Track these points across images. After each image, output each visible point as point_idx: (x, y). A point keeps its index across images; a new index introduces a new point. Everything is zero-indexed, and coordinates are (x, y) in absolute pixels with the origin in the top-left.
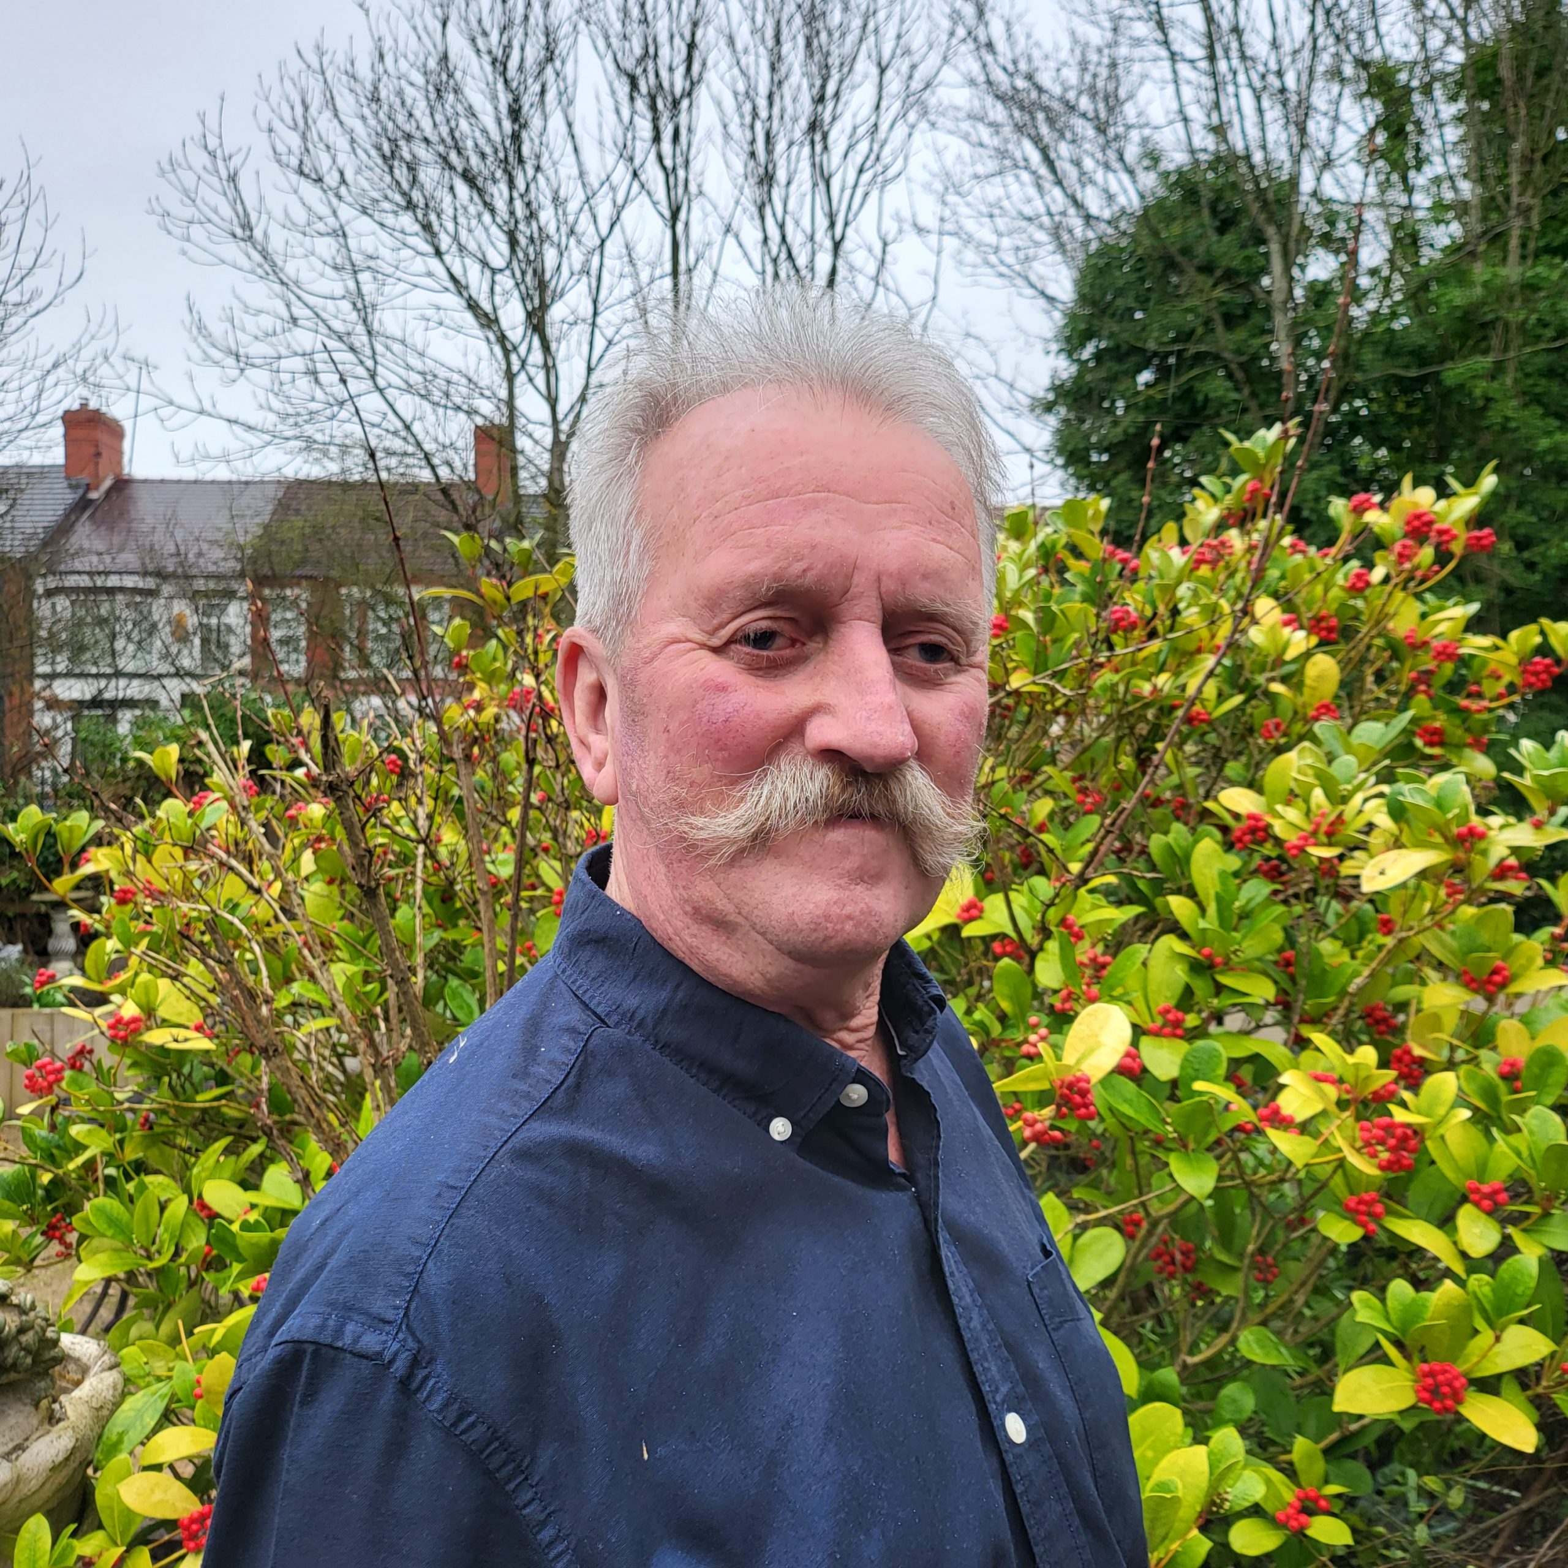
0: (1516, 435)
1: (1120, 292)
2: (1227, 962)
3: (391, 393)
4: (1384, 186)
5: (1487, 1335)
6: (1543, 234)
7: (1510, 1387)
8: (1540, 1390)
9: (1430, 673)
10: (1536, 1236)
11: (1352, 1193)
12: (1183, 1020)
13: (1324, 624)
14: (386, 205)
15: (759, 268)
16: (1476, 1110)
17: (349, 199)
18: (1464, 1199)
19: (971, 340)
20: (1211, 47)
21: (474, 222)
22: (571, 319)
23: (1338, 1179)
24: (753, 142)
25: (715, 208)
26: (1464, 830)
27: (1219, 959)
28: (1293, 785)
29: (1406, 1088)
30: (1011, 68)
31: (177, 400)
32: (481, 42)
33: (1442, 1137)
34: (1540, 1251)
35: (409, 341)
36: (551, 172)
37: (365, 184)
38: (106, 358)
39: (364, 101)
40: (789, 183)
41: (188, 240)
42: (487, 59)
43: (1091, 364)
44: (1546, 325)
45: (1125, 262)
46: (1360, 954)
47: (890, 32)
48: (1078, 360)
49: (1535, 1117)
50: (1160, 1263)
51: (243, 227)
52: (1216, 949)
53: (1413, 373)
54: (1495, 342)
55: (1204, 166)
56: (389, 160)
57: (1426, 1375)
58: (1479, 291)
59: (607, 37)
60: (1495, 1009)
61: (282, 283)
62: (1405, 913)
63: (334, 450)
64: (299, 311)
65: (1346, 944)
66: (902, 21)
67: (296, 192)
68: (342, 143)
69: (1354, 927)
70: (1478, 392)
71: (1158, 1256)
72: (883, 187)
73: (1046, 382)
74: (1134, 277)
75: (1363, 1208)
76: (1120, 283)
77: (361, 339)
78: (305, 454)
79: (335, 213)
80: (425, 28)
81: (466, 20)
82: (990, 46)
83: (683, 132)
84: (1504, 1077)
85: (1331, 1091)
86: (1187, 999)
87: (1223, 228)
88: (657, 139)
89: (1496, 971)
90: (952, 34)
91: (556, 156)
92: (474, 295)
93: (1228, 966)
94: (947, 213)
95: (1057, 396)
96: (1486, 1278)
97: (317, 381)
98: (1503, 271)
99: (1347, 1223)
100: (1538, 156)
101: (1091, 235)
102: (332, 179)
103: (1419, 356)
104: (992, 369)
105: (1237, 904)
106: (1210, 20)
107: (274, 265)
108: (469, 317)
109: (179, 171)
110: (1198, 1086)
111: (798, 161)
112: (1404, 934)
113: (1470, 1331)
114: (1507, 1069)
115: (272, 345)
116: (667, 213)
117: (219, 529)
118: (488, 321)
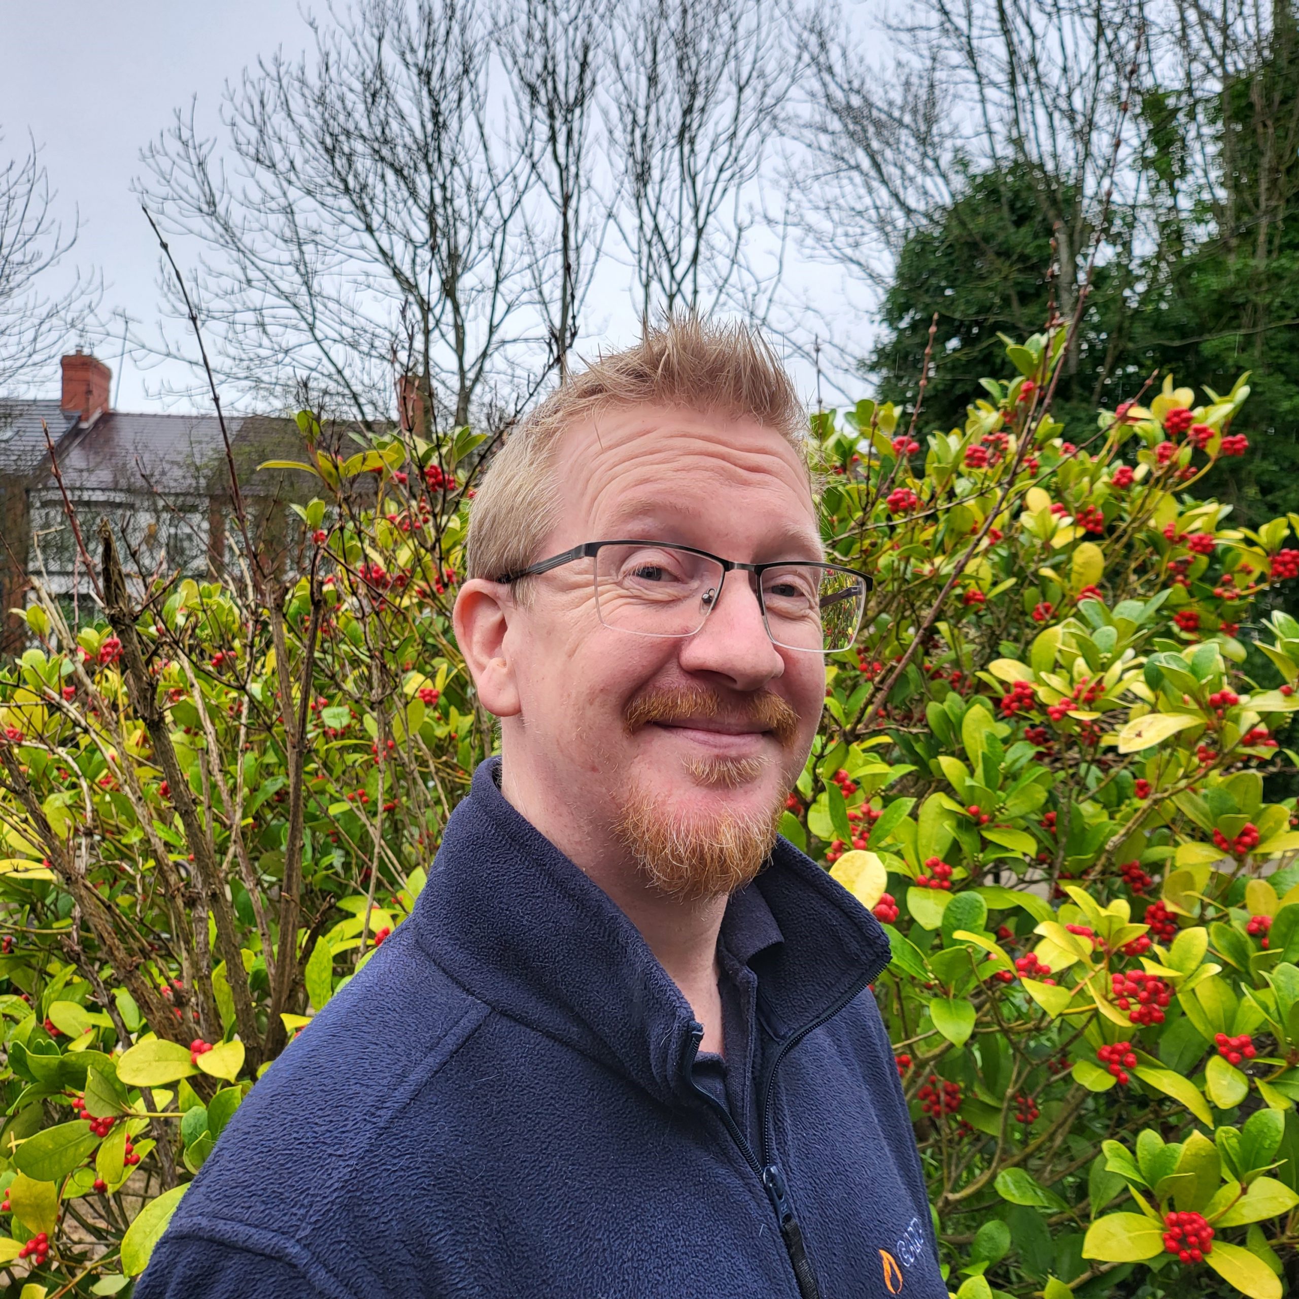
0: (1262, 398)
1: (933, 272)
2: (992, 819)
3: (326, 344)
4: (1154, 191)
5: (1233, 1187)
6: (1286, 233)
7: (1256, 1238)
8: (1284, 1239)
9: (1187, 563)
10: (1283, 1090)
11: (1105, 1043)
12: (950, 873)
13: (1091, 517)
14: (328, 190)
15: (636, 249)
16: (1225, 965)
17: (298, 184)
18: (1212, 1051)
19: (810, 313)
20: (1012, 74)
21: (401, 206)
22: (479, 287)
23: (1093, 1027)
24: (632, 144)
25: (601, 199)
26: (1217, 696)
27: (985, 817)
28: (1058, 655)
29: (1160, 943)
30: (846, 86)
31: (147, 345)
32: (409, 57)
33: (1193, 990)
34: (1286, 1104)
35: (342, 301)
36: (465, 168)
37: (312, 172)
38: (92, 311)
39: (312, 104)
40: (662, 180)
41: (162, 213)
42: (414, 70)
43: (908, 333)
44: (1288, 308)
45: (937, 248)
46: (1118, 816)
47: (748, 58)
48: (897, 329)
49: (1282, 973)
50: (927, 1102)
51: (208, 203)
52: (984, 808)
53: (1177, 343)
54: (1245, 320)
55: (1005, 171)
56: (330, 152)
57: (1173, 1224)
58: (1232, 278)
59: (514, 55)
60: (1243, 871)
61: (239, 250)
62: (1159, 777)
63: (278, 389)
64: (253, 274)
65: (1105, 807)
66: (758, 49)
67: (253, 176)
68: (292, 137)
69: (1114, 791)
70: (1230, 362)
71: (925, 1095)
72: (740, 184)
73: (870, 346)
74: (944, 260)
75: (1116, 1057)
76: (933, 265)
77: (303, 299)
78: (253, 392)
79: (285, 194)
80: (365, 45)
81: (399, 40)
82: (830, 69)
83: (575, 136)
84: (1252, 934)
85: (1087, 944)
86: (954, 853)
87: (1019, 222)
88: (553, 139)
89: (1246, 832)
90: (799, 58)
91: (470, 154)
92: (398, 264)
93: (993, 822)
94: (792, 207)
95: (880, 357)
96: (1233, 1130)
97: (265, 332)
98: (1253, 262)
99: (1100, 1071)
100: (1283, 168)
101: (910, 225)
102: (283, 166)
103: (1181, 331)
104: (828, 337)
105: (1003, 765)
106: (1012, 53)
107: (233, 236)
108: (394, 284)
109: (158, 157)
110: (959, 935)
111: (670, 162)
112: (1159, 796)
113: (1218, 1181)
114: (1255, 925)
115: (230, 302)
116: (560, 201)
117: (180, 453)
118: (409, 286)
